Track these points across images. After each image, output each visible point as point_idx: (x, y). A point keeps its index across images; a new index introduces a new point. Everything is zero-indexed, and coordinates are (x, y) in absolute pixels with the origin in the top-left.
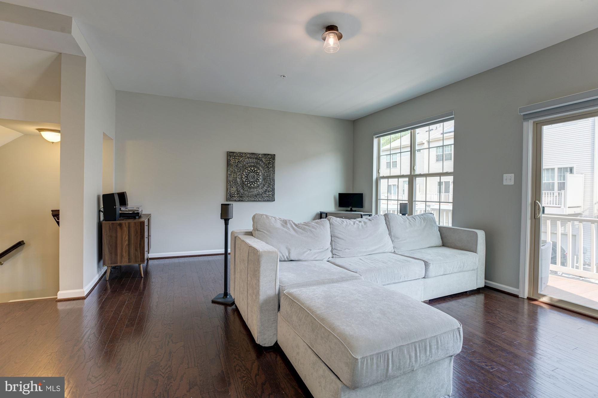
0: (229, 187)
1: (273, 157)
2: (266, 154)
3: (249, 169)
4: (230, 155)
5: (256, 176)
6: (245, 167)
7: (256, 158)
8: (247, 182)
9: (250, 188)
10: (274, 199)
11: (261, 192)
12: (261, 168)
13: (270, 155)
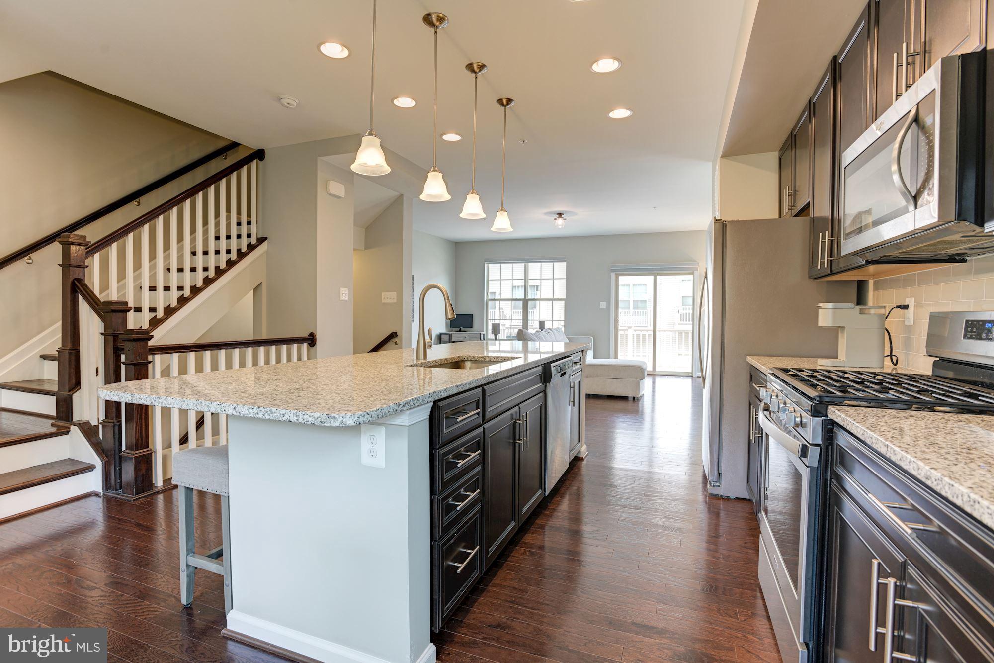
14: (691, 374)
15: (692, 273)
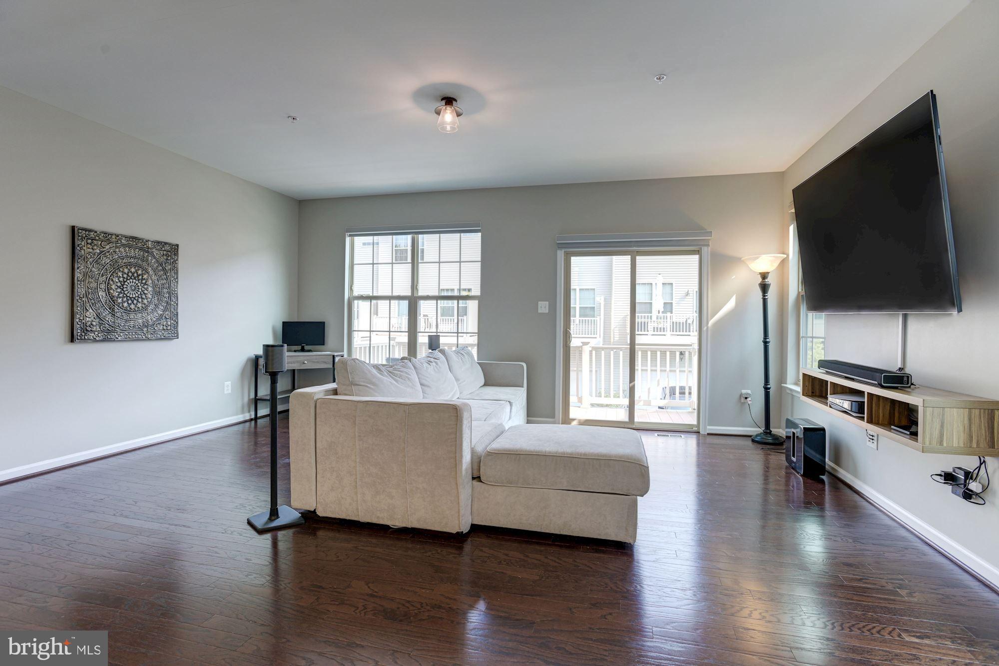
0: (79, 309)
1: (174, 250)
2: (162, 242)
3: (126, 271)
4: (80, 235)
5: (140, 287)
6: (116, 267)
7: (141, 249)
8: (121, 299)
9: (128, 311)
10: (178, 336)
11: (150, 321)
12: (151, 272)
13: (170, 244)
14: (695, 429)
15: (698, 252)
